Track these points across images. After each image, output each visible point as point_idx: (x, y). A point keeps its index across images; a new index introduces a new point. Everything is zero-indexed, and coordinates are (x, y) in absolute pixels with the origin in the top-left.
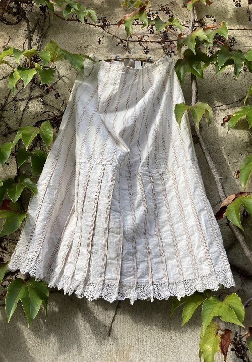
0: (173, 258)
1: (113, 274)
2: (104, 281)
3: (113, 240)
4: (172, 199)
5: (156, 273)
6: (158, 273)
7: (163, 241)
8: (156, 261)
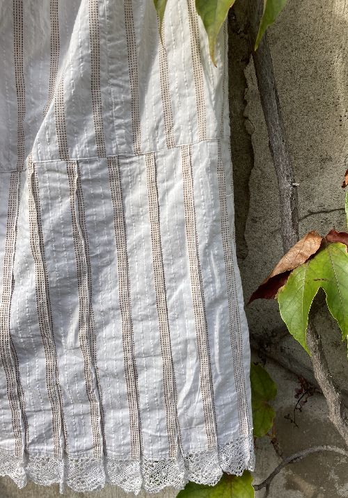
0: (122, 407)
4: (138, 246)
5: (76, 437)
7: (99, 364)
8: (75, 411)
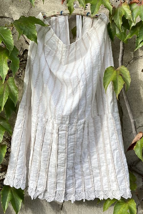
0: (98, 176)
1: (61, 188)
2: (56, 191)
3: (61, 170)
5: (87, 185)
6: (88, 185)
7: (92, 165)
8: (87, 178)
